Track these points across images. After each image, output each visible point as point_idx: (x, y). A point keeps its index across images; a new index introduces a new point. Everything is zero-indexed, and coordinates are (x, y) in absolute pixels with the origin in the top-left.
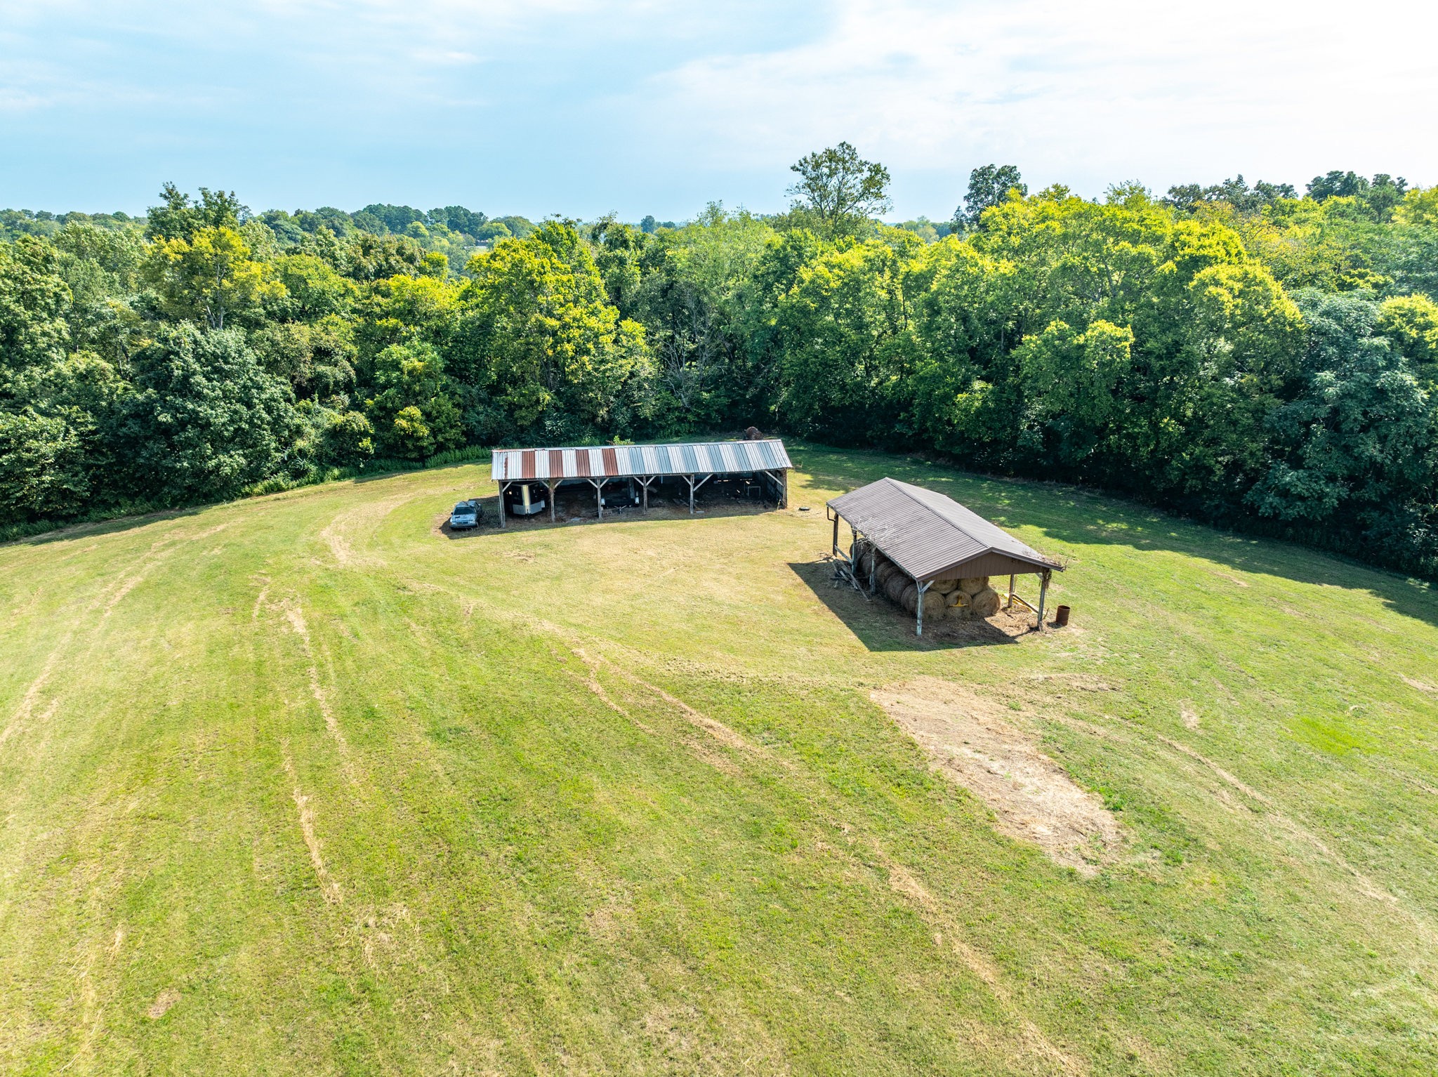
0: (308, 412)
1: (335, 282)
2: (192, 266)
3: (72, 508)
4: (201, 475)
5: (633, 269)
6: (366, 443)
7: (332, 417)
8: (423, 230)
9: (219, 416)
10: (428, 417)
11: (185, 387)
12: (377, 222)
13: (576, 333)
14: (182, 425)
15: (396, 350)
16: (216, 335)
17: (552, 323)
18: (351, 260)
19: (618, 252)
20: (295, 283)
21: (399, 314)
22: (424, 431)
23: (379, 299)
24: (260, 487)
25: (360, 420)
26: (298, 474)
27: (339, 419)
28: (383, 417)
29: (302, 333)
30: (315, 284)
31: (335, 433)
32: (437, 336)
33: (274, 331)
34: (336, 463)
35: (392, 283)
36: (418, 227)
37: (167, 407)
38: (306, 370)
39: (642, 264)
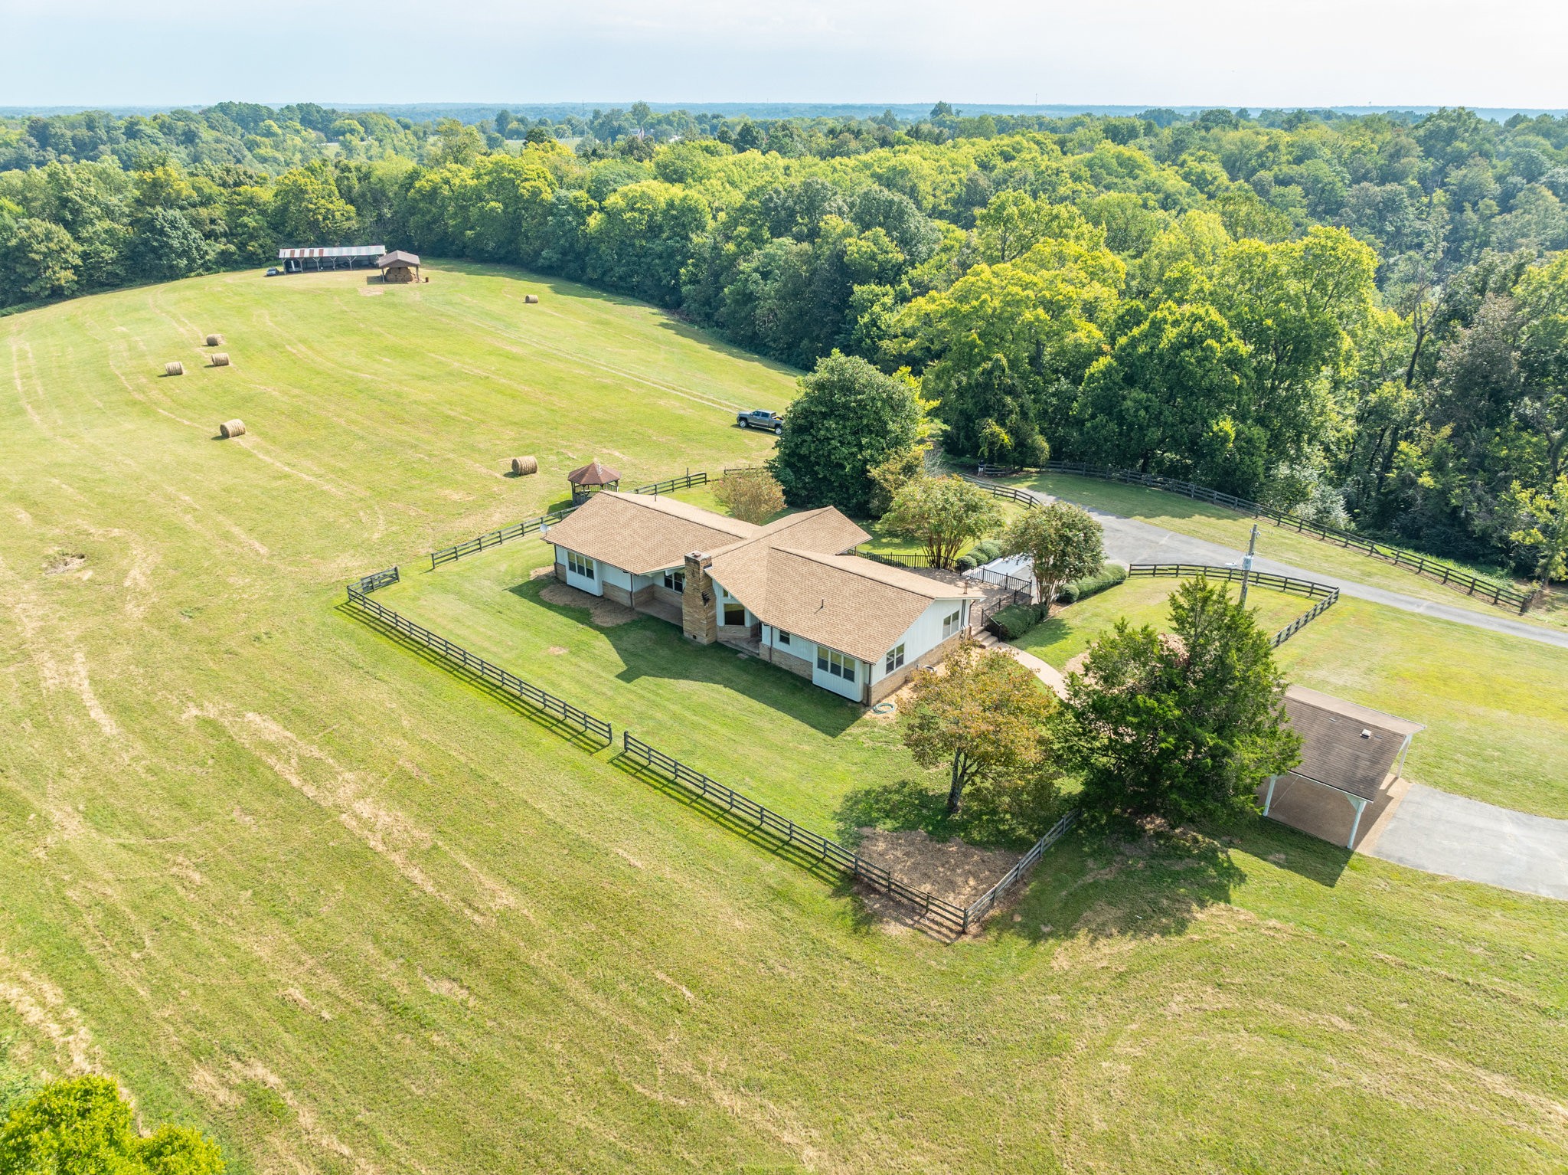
0: (209, 245)
1: (216, 189)
2: (156, 184)
3: (117, 281)
4: (171, 267)
5: (356, 182)
6: (236, 257)
7: (220, 247)
8: (275, 128)
9: (176, 243)
10: (261, 246)
11: (162, 232)
12: (230, 123)
13: (323, 211)
14: (162, 247)
15: (245, 219)
16: (171, 212)
17: (311, 206)
18: (221, 178)
19: (346, 174)
20: (199, 190)
21: (246, 204)
22: (260, 251)
23: (236, 197)
24: (193, 274)
25: (232, 248)
26: (208, 270)
27: (224, 247)
28: (242, 246)
29: (204, 212)
30: (207, 191)
31: (223, 253)
32: (263, 213)
33: (192, 211)
34: (223, 265)
35: (242, 189)
36: (270, 126)
37: (156, 240)
38: (208, 228)
39: (359, 180)
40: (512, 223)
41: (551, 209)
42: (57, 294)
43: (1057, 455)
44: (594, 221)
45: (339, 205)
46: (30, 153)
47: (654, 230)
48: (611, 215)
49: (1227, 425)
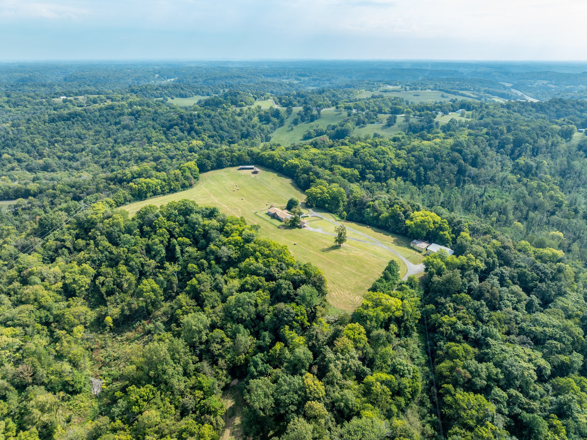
0: (228, 162)
15: (233, 159)
17: (244, 157)
19: (248, 152)
21: (233, 156)
25: (231, 163)
28: (233, 163)
29: (228, 158)
32: (236, 158)
34: (230, 166)
39: (251, 153)
40: (273, 164)
41: (278, 162)
42: (208, 171)
43: (316, 206)
44: (284, 165)
45: (247, 157)
46: (180, 122)
47: (292, 167)
48: (287, 165)
49: (327, 205)
